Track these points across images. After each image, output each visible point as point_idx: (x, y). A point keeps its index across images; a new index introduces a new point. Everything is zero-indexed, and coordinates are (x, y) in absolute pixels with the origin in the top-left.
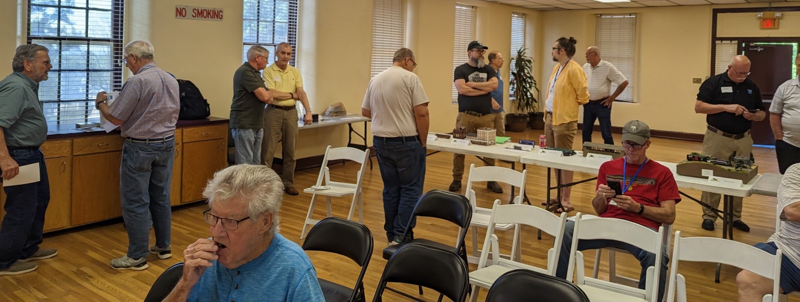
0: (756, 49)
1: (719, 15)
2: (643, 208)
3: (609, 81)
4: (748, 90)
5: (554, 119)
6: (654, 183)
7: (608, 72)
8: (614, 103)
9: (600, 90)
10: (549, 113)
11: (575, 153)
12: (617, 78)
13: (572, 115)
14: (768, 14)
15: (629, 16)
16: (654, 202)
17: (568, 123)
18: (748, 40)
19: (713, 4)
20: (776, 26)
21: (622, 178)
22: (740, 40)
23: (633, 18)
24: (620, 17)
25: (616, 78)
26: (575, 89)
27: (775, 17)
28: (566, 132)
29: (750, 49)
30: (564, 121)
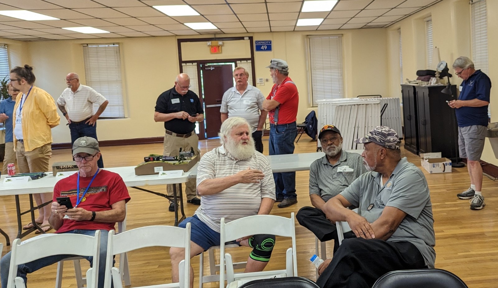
0: (209, 68)
1: (182, 44)
2: (94, 215)
3: (91, 103)
4: (191, 100)
5: (26, 146)
6: (105, 189)
7: (88, 95)
8: (98, 121)
9: (83, 112)
10: (19, 140)
11: (46, 175)
12: (98, 99)
13: (45, 138)
14: (214, 43)
15: (113, 46)
16: (106, 206)
17: (42, 147)
18: (204, 62)
19: (177, 35)
20: (220, 52)
21: (76, 191)
22: (199, 62)
23: (116, 47)
24: (104, 46)
25: (96, 100)
26: (44, 113)
27: (219, 45)
28: (40, 156)
29: (206, 69)
30: (37, 146)
